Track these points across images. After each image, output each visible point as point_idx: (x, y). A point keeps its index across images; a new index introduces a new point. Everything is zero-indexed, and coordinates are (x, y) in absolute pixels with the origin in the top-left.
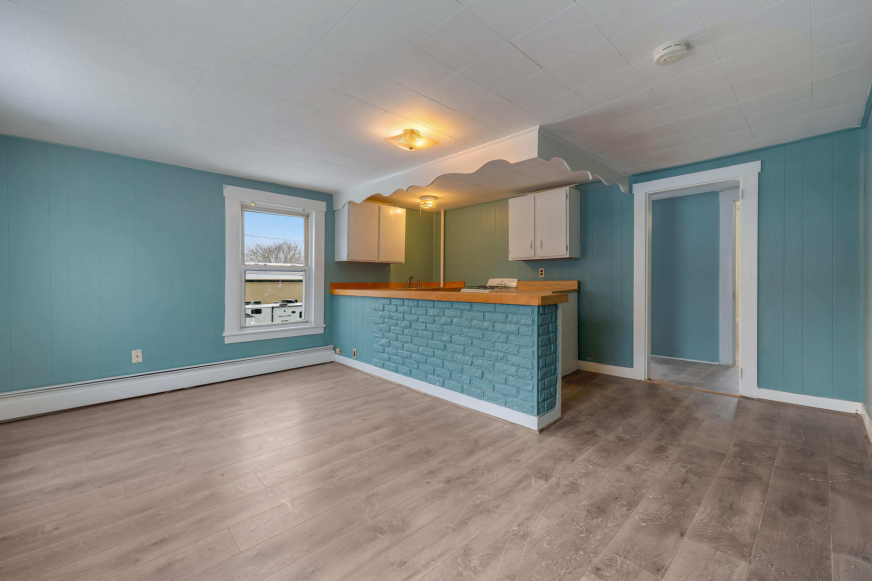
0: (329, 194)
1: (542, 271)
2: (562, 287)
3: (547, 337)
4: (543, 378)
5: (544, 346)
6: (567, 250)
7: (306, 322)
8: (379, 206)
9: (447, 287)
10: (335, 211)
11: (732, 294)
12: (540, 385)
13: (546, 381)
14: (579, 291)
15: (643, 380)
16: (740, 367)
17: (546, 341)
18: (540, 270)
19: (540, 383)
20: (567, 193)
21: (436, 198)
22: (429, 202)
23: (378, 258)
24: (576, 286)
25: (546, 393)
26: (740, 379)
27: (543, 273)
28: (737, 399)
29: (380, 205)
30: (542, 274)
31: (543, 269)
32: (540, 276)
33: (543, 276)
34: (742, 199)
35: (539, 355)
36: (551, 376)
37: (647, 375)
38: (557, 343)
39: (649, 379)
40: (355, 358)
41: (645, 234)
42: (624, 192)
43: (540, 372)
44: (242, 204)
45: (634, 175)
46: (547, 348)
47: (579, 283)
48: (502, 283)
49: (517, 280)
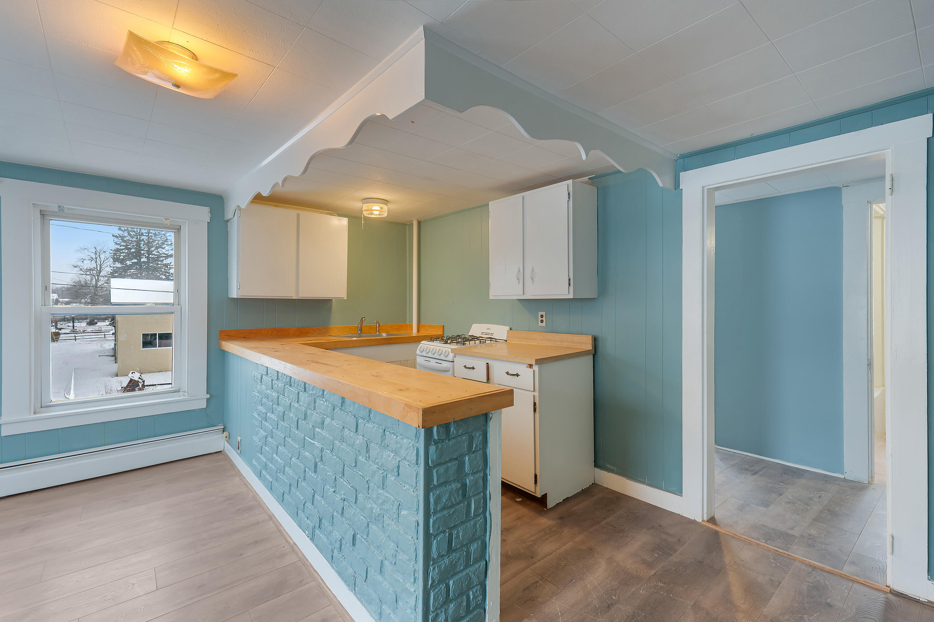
0: (216, 195)
1: (542, 316)
2: (569, 344)
3: (455, 486)
4: (444, 578)
5: (444, 508)
6: (569, 285)
7: (175, 392)
8: (297, 214)
9: (423, 333)
10: (228, 221)
11: (866, 363)
12: (432, 597)
13: (451, 583)
14: (595, 352)
15: (699, 520)
16: (889, 530)
17: (450, 498)
18: (540, 313)
19: (432, 594)
20: (569, 190)
21: (386, 202)
22: (375, 208)
23: (297, 292)
24: (590, 345)
25: (450, 611)
26: (889, 556)
27: (544, 319)
28: (882, 596)
29: (299, 212)
30: (542, 321)
31: (544, 313)
32: (540, 324)
33: (544, 324)
34: (892, 194)
35: (431, 532)
36: (467, 566)
37: (707, 513)
38: (488, 492)
39: (712, 520)
40: (239, 451)
41: (701, 260)
42: (663, 186)
43: (432, 568)
44: (42, 209)
45: (684, 157)
46: (454, 512)
47: (595, 340)
48: (488, 331)
49: (507, 328)
